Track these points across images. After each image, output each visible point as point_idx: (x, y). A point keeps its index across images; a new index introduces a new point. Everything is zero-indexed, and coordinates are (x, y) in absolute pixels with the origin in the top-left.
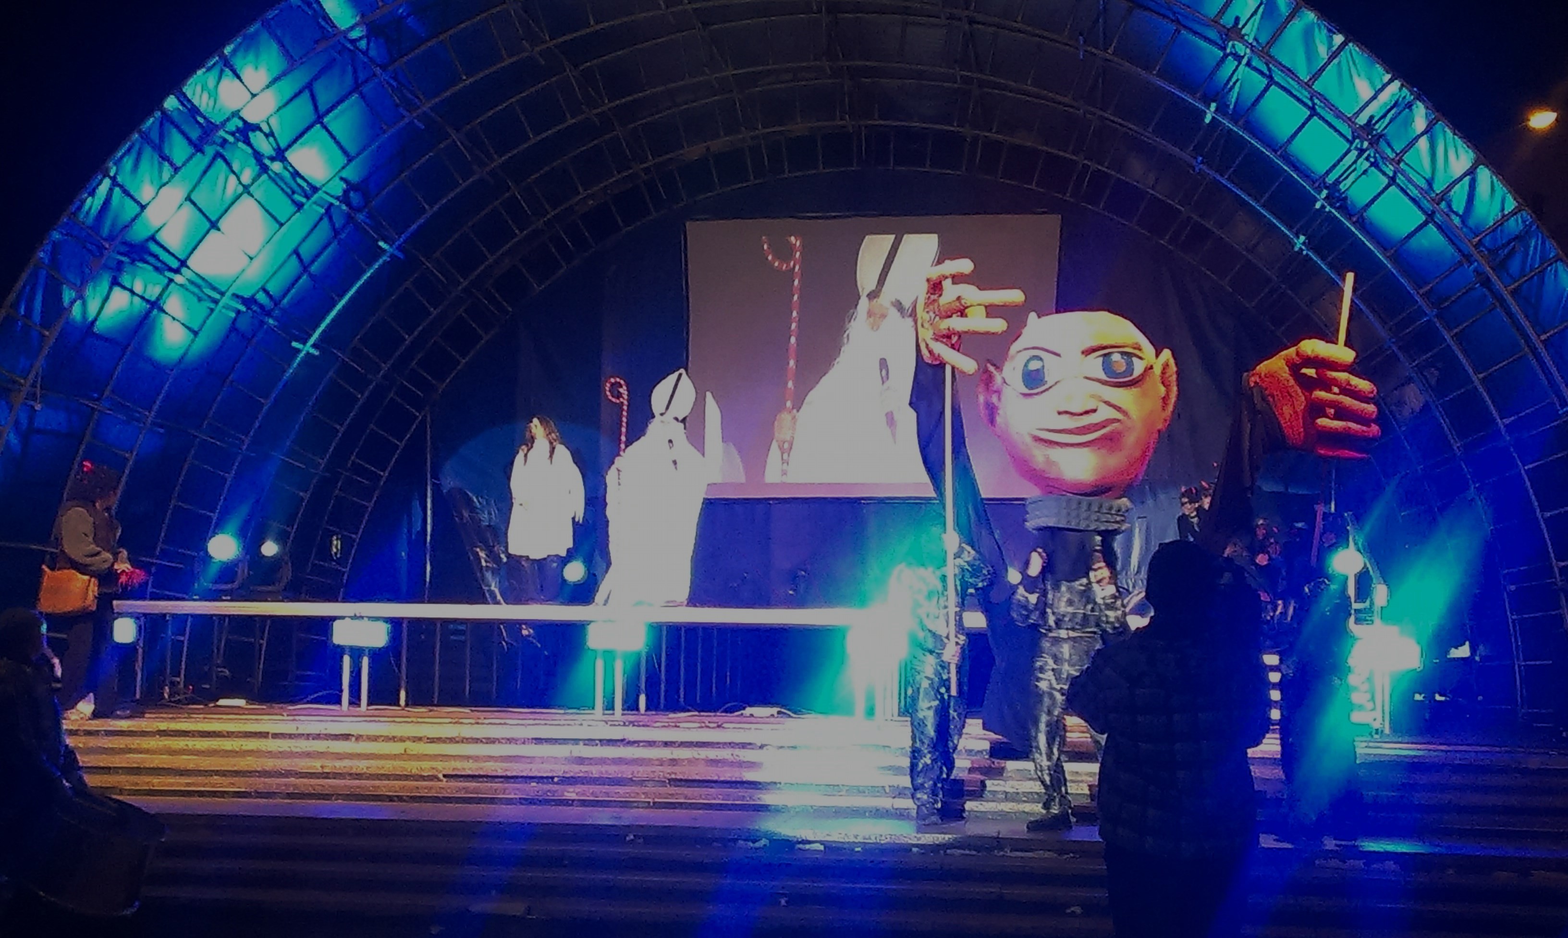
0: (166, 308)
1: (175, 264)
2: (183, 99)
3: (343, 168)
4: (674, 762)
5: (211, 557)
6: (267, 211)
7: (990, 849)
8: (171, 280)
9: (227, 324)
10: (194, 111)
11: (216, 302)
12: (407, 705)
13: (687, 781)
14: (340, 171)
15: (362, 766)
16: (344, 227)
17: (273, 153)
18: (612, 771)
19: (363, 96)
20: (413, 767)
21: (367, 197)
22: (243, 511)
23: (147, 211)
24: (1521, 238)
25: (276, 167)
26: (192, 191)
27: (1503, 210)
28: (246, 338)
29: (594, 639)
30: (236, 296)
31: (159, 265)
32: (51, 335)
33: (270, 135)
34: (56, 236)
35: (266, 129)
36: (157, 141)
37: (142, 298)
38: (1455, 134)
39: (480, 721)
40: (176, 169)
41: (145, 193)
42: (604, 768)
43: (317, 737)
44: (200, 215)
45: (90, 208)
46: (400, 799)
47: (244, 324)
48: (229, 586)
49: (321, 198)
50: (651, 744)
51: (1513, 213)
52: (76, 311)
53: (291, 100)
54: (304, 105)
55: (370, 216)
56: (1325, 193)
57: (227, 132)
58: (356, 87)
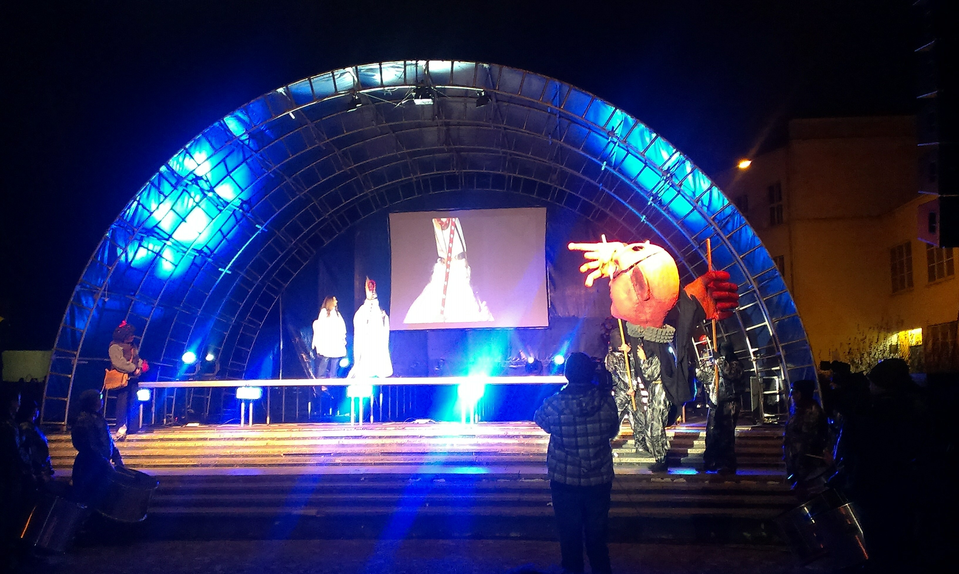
0: (163, 256)
1: (167, 237)
2: (169, 167)
3: (239, 194)
4: (383, 445)
5: (183, 362)
6: (207, 214)
7: (515, 479)
8: (165, 244)
9: (191, 262)
10: (173, 172)
11: (185, 252)
12: (270, 423)
13: (389, 453)
14: (238, 196)
15: (247, 451)
16: (241, 219)
17: (209, 189)
18: (356, 450)
19: (247, 163)
20: (270, 451)
21: (251, 207)
22: (199, 341)
23: (153, 215)
24: (732, 215)
25: (210, 194)
26: (173, 206)
27: (723, 204)
28: (199, 267)
29: (350, 393)
30: (194, 249)
31: (160, 237)
32: (112, 269)
33: (207, 181)
34: (113, 226)
35: (205, 179)
36: (157, 185)
37: (153, 252)
38: (702, 174)
39: (300, 430)
40: (166, 197)
41: (153, 206)
42: (353, 449)
43: (229, 439)
44: (178, 216)
45: (129, 213)
46: (264, 465)
47: (198, 261)
48: (192, 374)
49: (230, 207)
50: (374, 437)
51: (728, 206)
52: (123, 258)
53: (215, 167)
54: (222, 168)
55: (252, 214)
56: (651, 198)
57: (188, 180)
58: (244, 160)
